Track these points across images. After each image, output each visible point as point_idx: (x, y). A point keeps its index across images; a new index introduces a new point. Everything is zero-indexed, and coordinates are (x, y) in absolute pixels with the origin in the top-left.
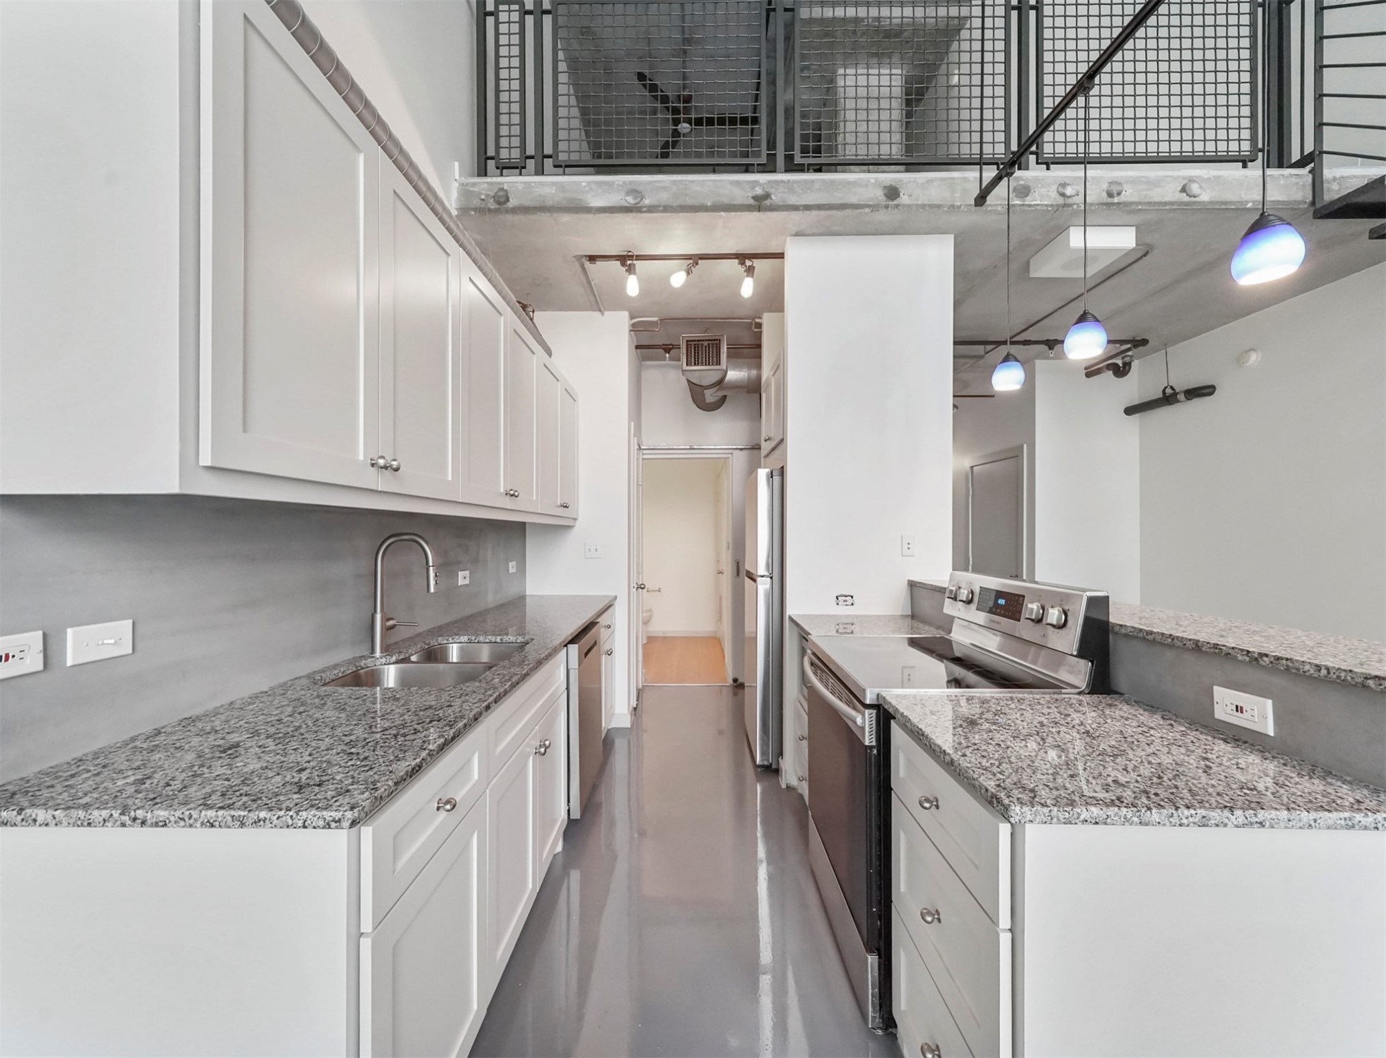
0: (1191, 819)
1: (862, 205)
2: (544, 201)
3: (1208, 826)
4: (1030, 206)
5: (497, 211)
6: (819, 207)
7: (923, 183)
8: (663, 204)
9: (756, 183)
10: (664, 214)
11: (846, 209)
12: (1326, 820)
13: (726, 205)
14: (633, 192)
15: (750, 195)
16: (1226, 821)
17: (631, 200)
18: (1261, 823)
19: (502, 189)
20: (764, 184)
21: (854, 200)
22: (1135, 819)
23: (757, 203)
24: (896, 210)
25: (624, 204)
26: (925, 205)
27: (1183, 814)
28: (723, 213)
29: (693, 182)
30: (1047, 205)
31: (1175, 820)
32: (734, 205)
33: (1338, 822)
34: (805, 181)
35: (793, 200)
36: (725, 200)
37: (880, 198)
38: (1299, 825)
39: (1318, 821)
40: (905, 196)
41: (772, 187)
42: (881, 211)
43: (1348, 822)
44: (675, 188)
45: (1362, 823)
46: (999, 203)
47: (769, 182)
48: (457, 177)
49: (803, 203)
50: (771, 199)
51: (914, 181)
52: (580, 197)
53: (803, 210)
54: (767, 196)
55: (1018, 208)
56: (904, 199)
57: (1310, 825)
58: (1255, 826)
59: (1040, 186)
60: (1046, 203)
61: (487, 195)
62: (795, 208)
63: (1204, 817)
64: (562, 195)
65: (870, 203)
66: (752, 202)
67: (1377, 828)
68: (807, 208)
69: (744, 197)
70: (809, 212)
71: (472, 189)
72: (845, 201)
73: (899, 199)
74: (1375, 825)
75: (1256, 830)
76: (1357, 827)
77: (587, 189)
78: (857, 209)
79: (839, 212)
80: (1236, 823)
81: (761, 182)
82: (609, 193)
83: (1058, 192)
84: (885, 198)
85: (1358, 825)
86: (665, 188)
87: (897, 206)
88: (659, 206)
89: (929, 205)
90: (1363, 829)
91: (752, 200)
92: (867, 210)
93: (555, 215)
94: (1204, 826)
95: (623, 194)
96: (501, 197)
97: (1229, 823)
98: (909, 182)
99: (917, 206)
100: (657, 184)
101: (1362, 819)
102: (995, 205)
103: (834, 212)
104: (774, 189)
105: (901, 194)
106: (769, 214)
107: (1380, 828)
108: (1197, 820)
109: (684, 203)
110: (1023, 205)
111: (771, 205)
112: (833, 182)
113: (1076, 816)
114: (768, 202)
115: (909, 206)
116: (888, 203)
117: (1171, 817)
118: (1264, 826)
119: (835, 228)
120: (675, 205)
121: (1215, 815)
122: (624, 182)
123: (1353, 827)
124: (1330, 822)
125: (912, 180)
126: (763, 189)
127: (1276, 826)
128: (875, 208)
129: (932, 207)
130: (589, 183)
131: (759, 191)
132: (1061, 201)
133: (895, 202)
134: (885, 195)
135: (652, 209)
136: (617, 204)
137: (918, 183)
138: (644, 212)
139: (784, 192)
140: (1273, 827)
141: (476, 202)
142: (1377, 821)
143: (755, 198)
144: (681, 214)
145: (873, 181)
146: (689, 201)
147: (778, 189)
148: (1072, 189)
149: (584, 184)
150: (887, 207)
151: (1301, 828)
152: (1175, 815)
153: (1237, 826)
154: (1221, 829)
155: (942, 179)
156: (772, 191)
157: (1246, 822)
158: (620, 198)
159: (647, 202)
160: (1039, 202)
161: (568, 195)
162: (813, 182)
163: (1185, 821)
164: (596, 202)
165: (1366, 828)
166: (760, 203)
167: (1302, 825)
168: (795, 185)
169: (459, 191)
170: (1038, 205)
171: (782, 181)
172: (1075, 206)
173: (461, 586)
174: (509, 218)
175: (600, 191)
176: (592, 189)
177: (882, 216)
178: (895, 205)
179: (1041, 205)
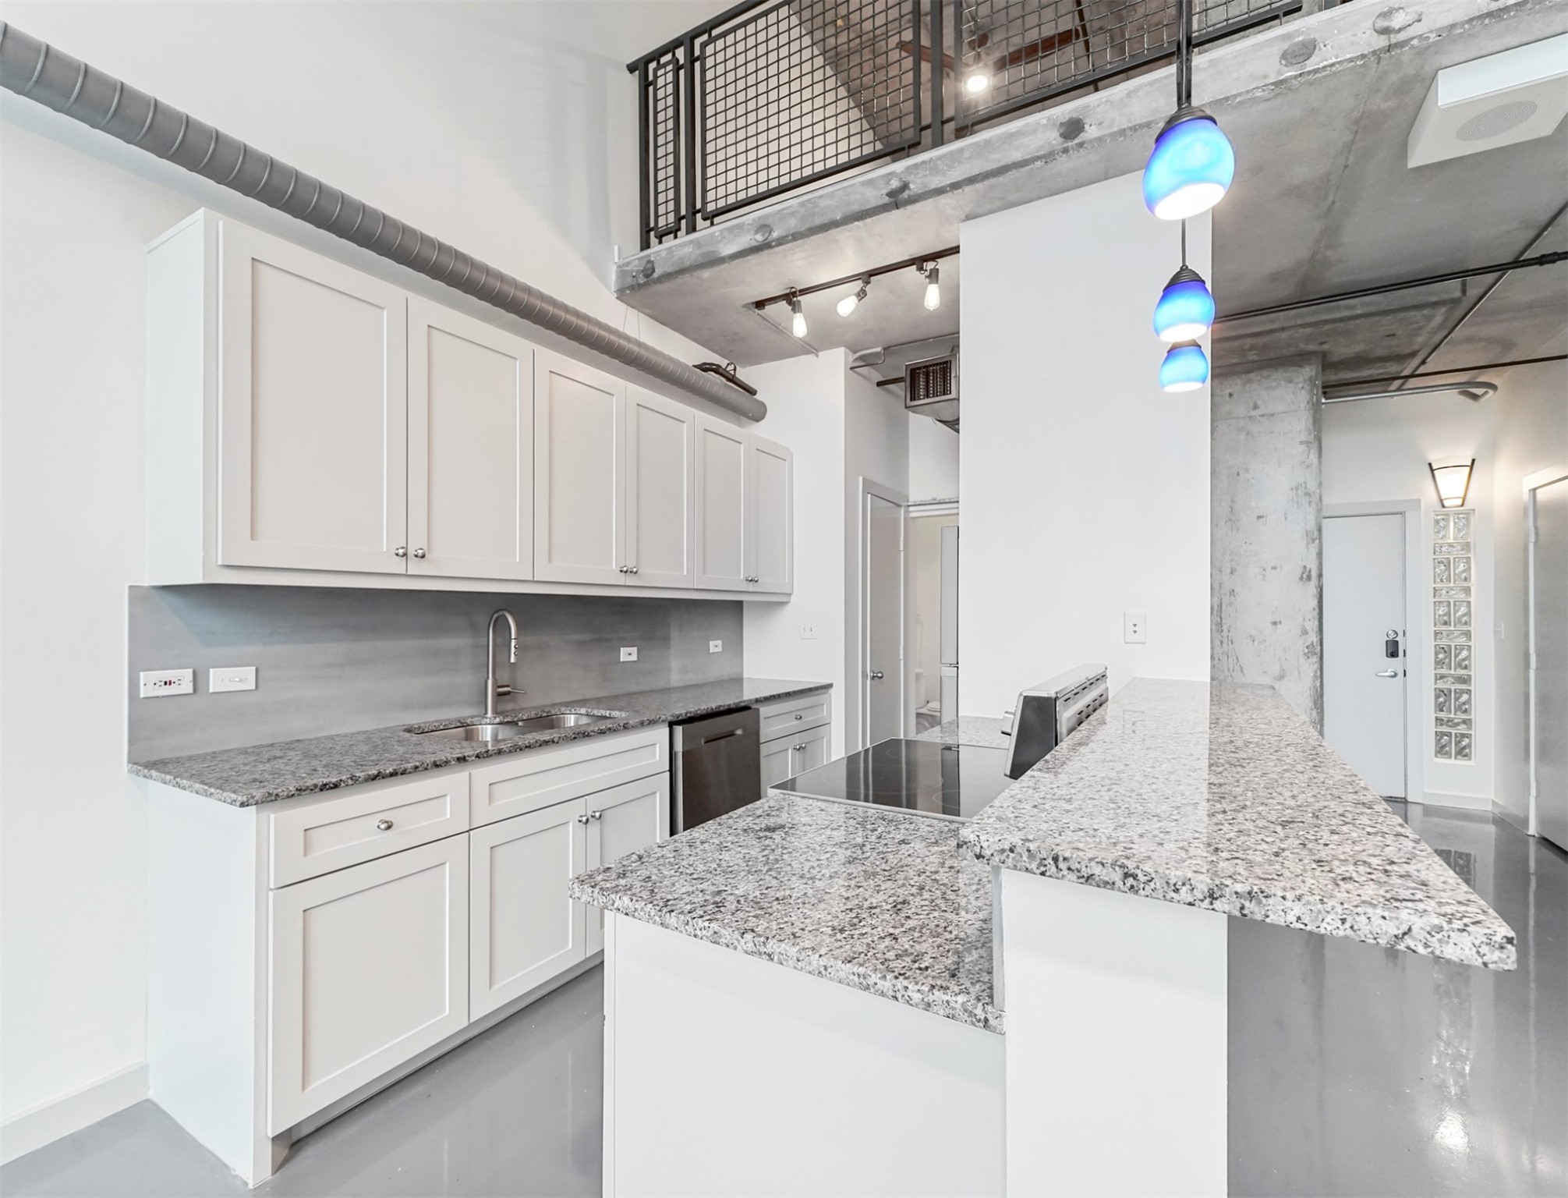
0: (704, 932)
1: (1029, 159)
2: (682, 263)
3: (719, 944)
4: (1316, 71)
5: (646, 284)
6: (971, 180)
7: (1122, 99)
8: (791, 232)
9: (892, 174)
10: (795, 243)
11: (1008, 171)
12: (838, 971)
13: (858, 213)
14: (764, 227)
15: (885, 192)
16: (736, 943)
17: (760, 238)
18: (769, 955)
19: (649, 262)
20: (902, 172)
21: (1016, 156)
22: (658, 919)
23: (892, 200)
24: (1081, 150)
25: (754, 244)
26: (1124, 130)
27: (697, 924)
28: (856, 223)
29: (821, 196)
30: (1351, 60)
31: (690, 928)
32: (866, 210)
33: (851, 977)
34: (952, 153)
35: (936, 182)
36: (856, 208)
37: (1054, 142)
38: (808, 968)
39: (829, 970)
40: (1093, 127)
41: (910, 174)
42: (1058, 157)
43: (862, 980)
44: (803, 210)
45: (878, 985)
46: (1254, 86)
47: (907, 168)
48: (616, 260)
49: (948, 183)
50: (910, 189)
51: (1107, 101)
52: (713, 249)
53: (951, 191)
54: (905, 187)
55: (1295, 82)
56: (1091, 132)
57: (820, 972)
58: (764, 956)
59: (1336, 32)
60: (1348, 56)
61: (637, 271)
62: (940, 191)
63: (715, 933)
64: (698, 252)
65: (1039, 154)
66: (887, 200)
67: (895, 998)
68: (956, 186)
69: (876, 196)
70: (960, 191)
71: (626, 268)
72: (1004, 162)
73: (1082, 134)
74: (894, 994)
75: (764, 961)
76: (872, 990)
77: (719, 238)
78: (1023, 167)
79: (1001, 178)
80: (745, 948)
81: (898, 171)
82: (740, 236)
83: (1375, 30)
84: (1061, 140)
85: (874, 987)
86: (793, 214)
87: (1081, 145)
88: (786, 236)
89: (1130, 128)
90: (880, 995)
91: (887, 198)
92: (1038, 164)
93: (695, 274)
94: (715, 942)
95: (752, 233)
96: (648, 269)
97: (739, 947)
98: (1099, 105)
99: (1113, 135)
100: (785, 212)
101: (878, 981)
102: (1248, 92)
103: (992, 181)
104: (912, 176)
105: (1087, 127)
106: (910, 208)
107: (900, 999)
108: (709, 934)
109: (812, 225)
110: (1301, 75)
111: (909, 197)
112: (988, 142)
113: (611, 902)
114: (905, 195)
115: (1100, 139)
116: (1066, 145)
117: (687, 924)
118: (772, 960)
119: (1014, 197)
120: (803, 229)
121: (727, 934)
122: (754, 220)
123: (867, 988)
124: (842, 975)
125: (1104, 100)
126: (901, 179)
127: (785, 963)
128: (1048, 157)
129: (1136, 130)
130: (721, 231)
131: (895, 184)
132: (1382, 42)
133: (1077, 141)
134: (1062, 135)
135: (781, 241)
136: (747, 246)
137: (1112, 102)
138: (774, 247)
139: (925, 176)
140: (781, 964)
141: (629, 281)
142: (896, 989)
143: (890, 194)
144: (812, 238)
145: (1045, 121)
146: (818, 221)
147: (918, 174)
148: (1407, 14)
149: (717, 234)
150: (1066, 151)
151: (810, 972)
152: (690, 923)
153: (746, 952)
154: (730, 950)
155: (1151, 84)
156: (911, 178)
157: (755, 950)
158: (749, 238)
159: (775, 235)
160: (1334, 60)
161: (704, 250)
162: (961, 150)
163: (698, 932)
164: (727, 250)
165: (883, 994)
166: (897, 199)
167: (811, 970)
168: (939, 162)
169: (617, 273)
170: (1333, 65)
171: (924, 162)
172: (1415, 42)
173: (623, 662)
174: (659, 287)
175: (731, 236)
176: (724, 237)
177: (1063, 164)
178: (1077, 144)
179: (1338, 63)
